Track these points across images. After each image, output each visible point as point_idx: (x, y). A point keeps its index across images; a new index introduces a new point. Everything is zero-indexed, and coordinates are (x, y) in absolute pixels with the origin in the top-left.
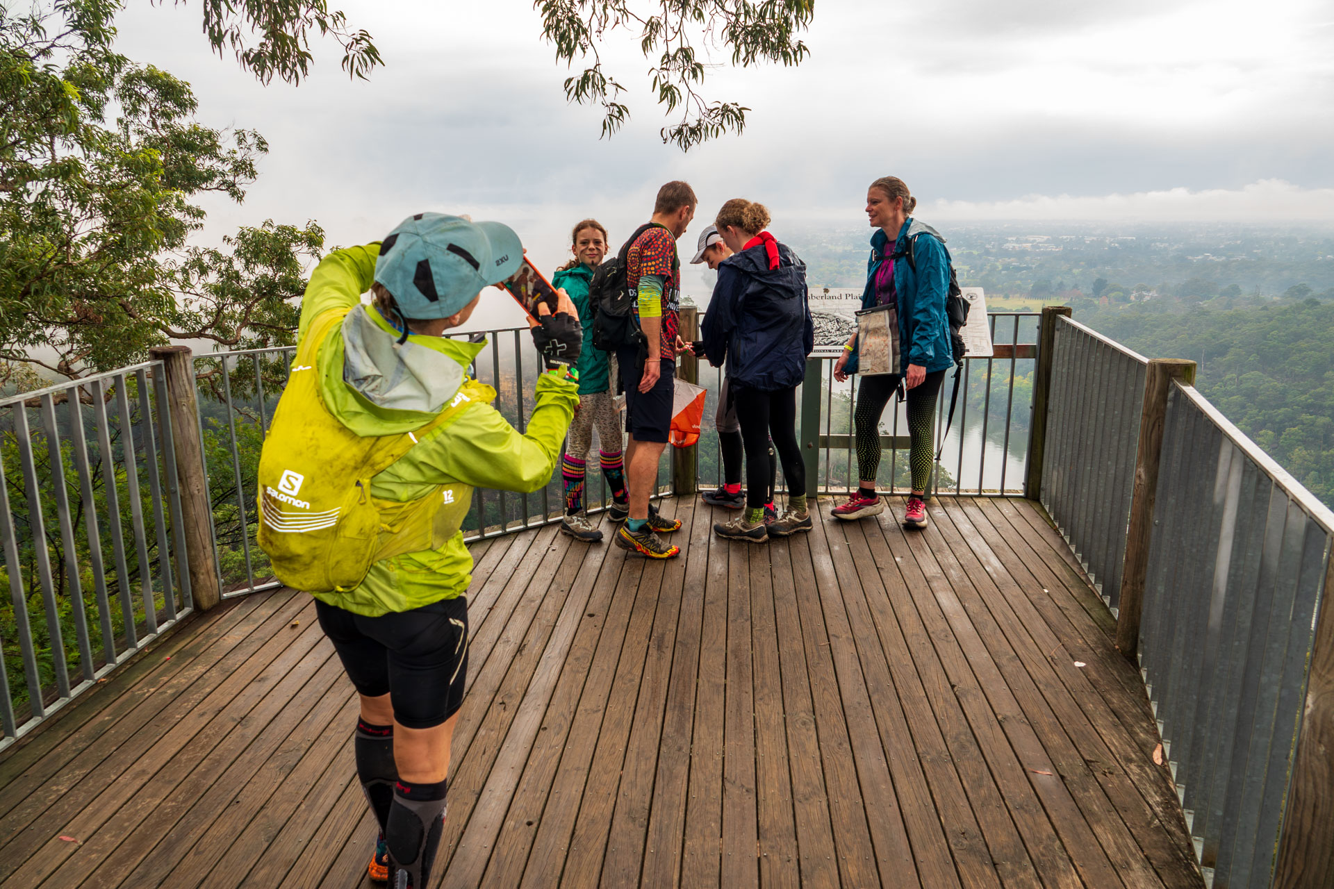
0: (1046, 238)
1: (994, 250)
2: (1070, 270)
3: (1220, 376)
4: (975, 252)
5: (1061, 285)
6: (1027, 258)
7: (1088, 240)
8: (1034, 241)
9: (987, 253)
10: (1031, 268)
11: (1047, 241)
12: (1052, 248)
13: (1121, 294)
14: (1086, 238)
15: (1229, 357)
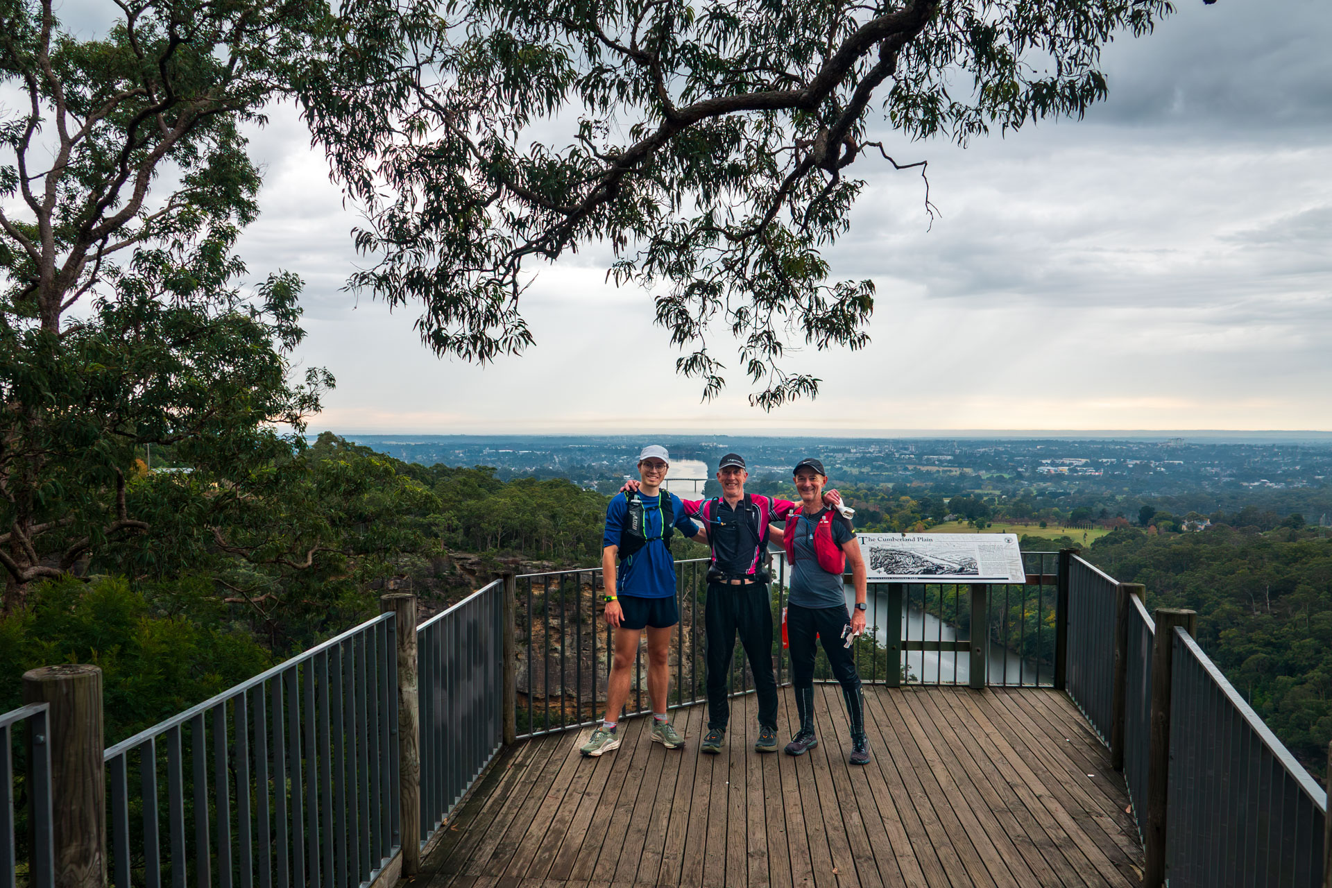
0: (1084, 461)
1: (1027, 474)
2: (1114, 496)
3: (1289, 616)
4: (1006, 476)
5: (1103, 514)
6: (1065, 483)
7: (1131, 464)
8: (1071, 464)
9: (1020, 476)
10: (1069, 494)
11: (1084, 465)
12: (1091, 472)
13: (1172, 524)
14: (1128, 461)
15: (1296, 595)
